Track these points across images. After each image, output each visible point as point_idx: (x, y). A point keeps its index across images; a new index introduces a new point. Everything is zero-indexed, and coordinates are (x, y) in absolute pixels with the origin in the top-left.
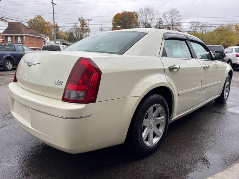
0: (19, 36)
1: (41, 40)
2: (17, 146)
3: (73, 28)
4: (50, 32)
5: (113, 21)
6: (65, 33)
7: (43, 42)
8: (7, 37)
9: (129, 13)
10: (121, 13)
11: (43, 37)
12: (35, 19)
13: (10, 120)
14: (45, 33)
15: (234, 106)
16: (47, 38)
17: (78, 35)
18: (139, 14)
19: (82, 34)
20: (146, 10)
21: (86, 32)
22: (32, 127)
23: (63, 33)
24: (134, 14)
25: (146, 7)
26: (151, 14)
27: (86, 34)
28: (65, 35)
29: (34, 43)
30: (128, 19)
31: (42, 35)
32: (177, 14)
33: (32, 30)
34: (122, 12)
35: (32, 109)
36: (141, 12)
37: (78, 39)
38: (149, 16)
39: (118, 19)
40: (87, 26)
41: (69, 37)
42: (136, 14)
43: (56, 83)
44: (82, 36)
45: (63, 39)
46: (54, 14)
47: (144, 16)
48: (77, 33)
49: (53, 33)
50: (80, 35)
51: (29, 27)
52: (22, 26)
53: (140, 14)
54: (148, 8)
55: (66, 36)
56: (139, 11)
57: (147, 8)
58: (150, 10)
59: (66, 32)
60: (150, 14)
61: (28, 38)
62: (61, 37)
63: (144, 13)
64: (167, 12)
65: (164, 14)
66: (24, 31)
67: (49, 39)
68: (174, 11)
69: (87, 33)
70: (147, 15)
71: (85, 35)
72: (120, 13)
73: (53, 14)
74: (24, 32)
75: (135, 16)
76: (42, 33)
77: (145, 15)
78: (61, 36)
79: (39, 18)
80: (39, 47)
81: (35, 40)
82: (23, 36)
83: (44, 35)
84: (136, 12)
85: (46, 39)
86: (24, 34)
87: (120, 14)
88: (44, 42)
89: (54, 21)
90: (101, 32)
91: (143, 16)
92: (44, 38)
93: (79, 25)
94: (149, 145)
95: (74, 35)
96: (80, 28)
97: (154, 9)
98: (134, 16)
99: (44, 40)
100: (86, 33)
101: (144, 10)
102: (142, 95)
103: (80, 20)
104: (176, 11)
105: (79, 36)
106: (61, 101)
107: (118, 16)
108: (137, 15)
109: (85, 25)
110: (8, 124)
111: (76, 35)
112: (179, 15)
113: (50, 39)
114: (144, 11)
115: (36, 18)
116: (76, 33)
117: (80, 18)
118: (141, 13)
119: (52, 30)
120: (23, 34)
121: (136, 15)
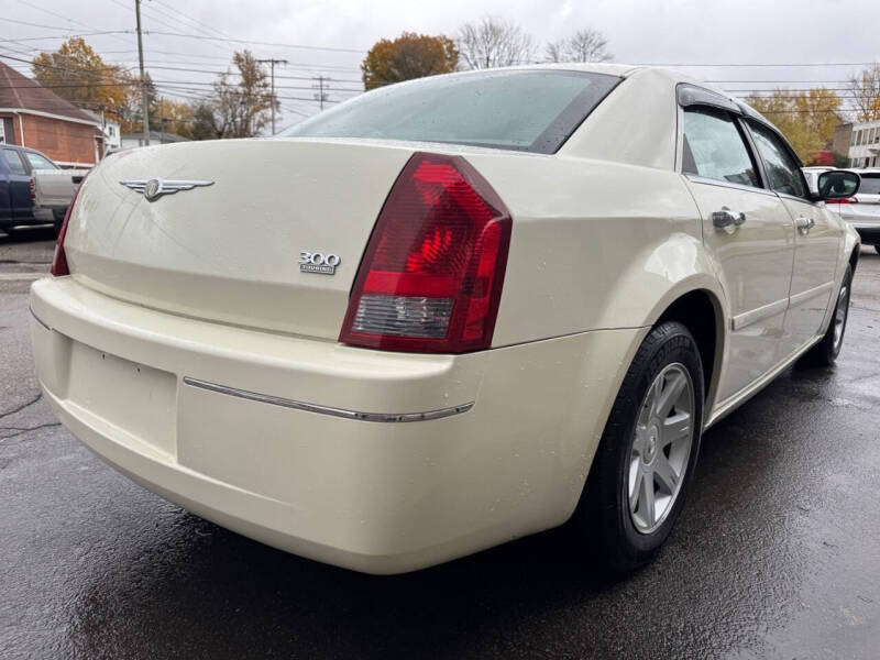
1: (87, 133)
2: (78, 551)
3: (212, 88)
4: (123, 105)
5: (364, 69)
6: (182, 110)
7: (96, 143)
9: (426, 40)
10: (396, 41)
11: (98, 122)
12: (60, 51)
13: (19, 439)
14: (101, 108)
15: (872, 376)
16: (110, 129)
17: (234, 117)
18: (462, 47)
19: (247, 116)
20: (487, 34)
21: (265, 107)
22: (181, 461)
23: (173, 111)
24: (445, 47)
25: (487, 21)
26: (505, 45)
27: (262, 116)
28: (179, 117)
29: (60, 145)
30: (420, 64)
31: (90, 113)
32: (598, 51)
33: (50, 92)
34: (400, 37)
35: (187, 382)
36: (470, 39)
37: (230, 131)
38: (498, 53)
39: (386, 62)
40: (265, 86)
41: (194, 123)
42: (452, 46)
43: (306, 269)
44: (246, 121)
45: (172, 133)
46: (139, 34)
47: (480, 52)
48: (230, 111)
49: (133, 108)
50: (238, 119)
51: (38, 83)
52: (7, 75)
53: (464, 46)
54: (494, 24)
55: (183, 121)
56: (461, 35)
57: (491, 26)
58: (501, 31)
59: (184, 106)
60: (502, 47)
61: (33, 125)
62: (165, 124)
63: (481, 41)
64: (563, 42)
65: (552, 48)
66: (17, 96)
67: (117, 130)
68: (586, 38)
69: (269, 112)
70: (490, 50)
71: (257, 117)
72: (393, 41)
73: (136, 35)
74: (20, 101)
75: (446, 53)
76: (88, 105)
77: (483, 50)
78: (165, 120)
79: (77, 49)
80: (80, 162)
81: (64, 132)
82: (16, 116)
83: (100, 117)
84: (448, 37)
85: (107, 131)
86: (20, 110)
87: (390, 42)
88: (100, 141)
89: (141, 61)
90: (322, 107)
91: (476, 52)
92: (100, 128)
93: (235, 80)
94: (645, 528)
95: (216, 116)
96: (241, 90)
97: (518, 29)
98: (442, 52)
99: (101, 133)
100: (263, 111)
101: (480, 30)
102: (646, 321)
103: (238, 59)
104: (596, 40)
105: (235, 123)
106: (339, 346)
107: (385, 51)
108: (456, 49)
109: (258, 80)
110: (16, 458)
111: (223, 120)
112: (604, 55)
113: (122, 132)
114: (478, 35)
115: (64, 47)
116: (225, 111)
117: (238, 55)
118: (468, 42)
119: (130, 97)
120: (15, 111)
121: (450, 48)
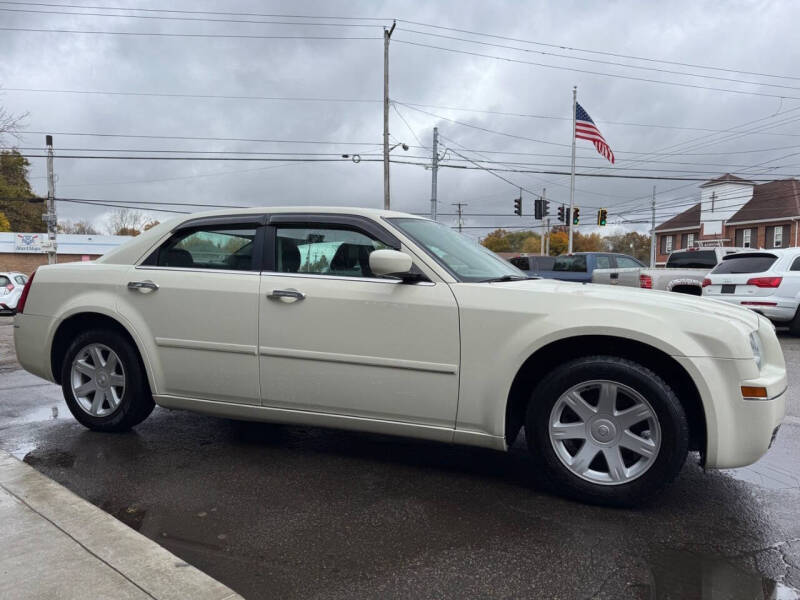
0: (778, 224)
8: (739, 231)
82: (793, 223)
86: (796, 217)
120: (792, 218)
